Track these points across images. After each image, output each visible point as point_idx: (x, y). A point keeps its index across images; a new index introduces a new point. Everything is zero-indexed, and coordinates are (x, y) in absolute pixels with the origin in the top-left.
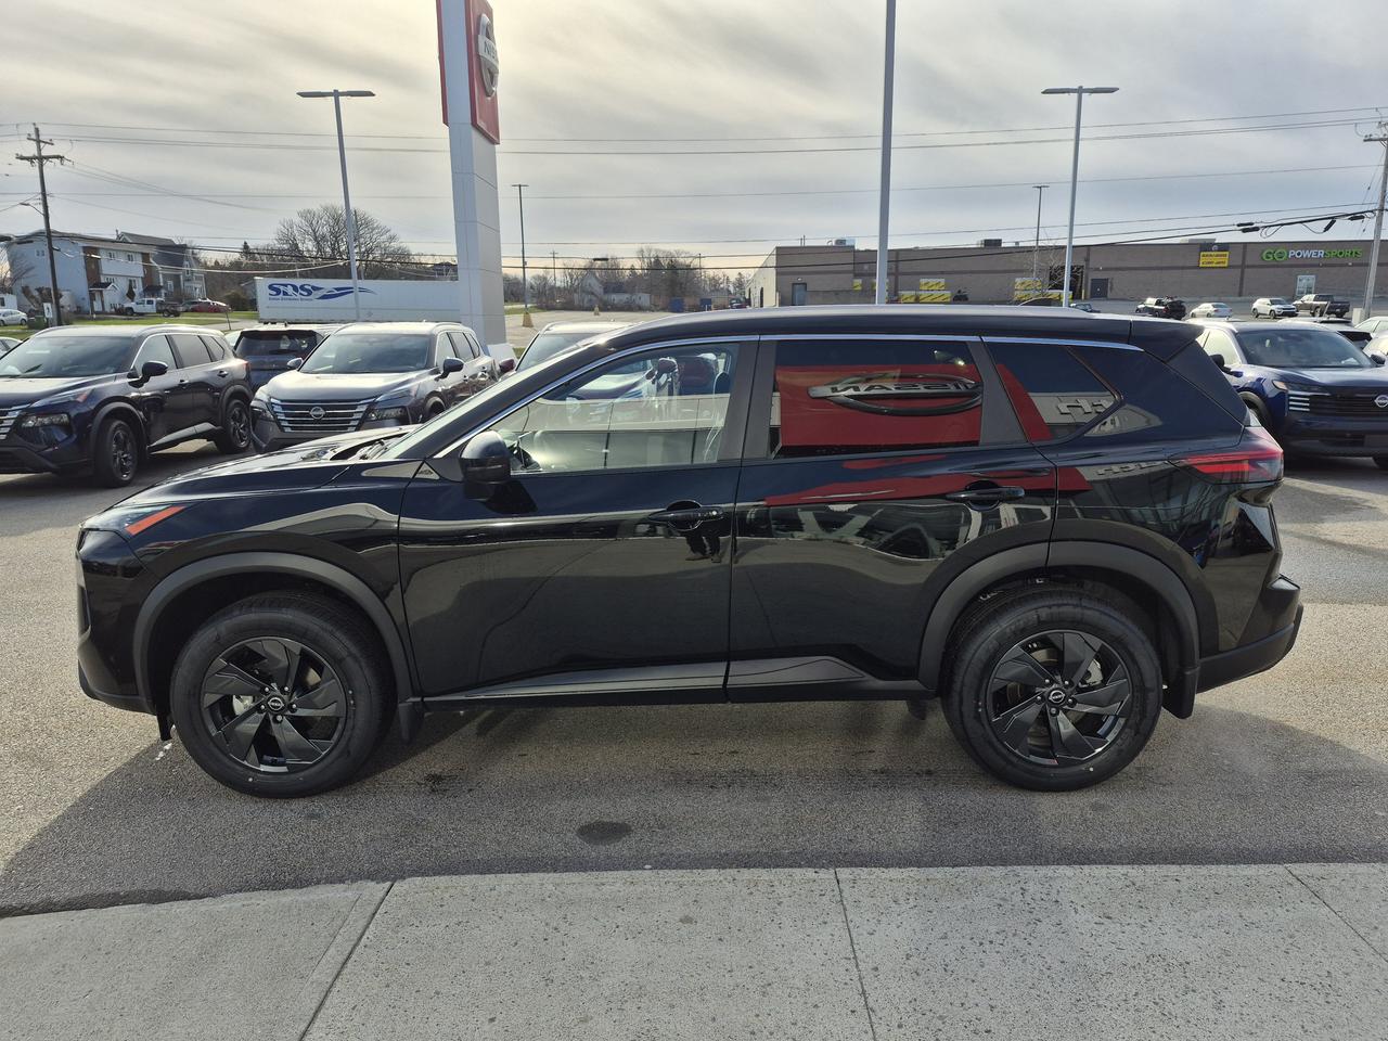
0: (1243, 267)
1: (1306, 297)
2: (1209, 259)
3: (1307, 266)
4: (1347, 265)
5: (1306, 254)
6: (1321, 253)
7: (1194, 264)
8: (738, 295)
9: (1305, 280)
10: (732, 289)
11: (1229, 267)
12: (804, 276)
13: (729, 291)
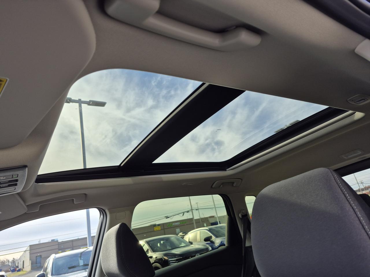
0: (164, 229)
1: (180, 234)
2: (156, 229)
3: (177, 227)
4: (185, 225)
5: (176, 224)
6: (179, 223)
7: (153, 230)
8: (13, 266)
9: (178, 230)
10: (10, 264)
11: (161, 230)
12: (41, 253)
13: (9, 266)
